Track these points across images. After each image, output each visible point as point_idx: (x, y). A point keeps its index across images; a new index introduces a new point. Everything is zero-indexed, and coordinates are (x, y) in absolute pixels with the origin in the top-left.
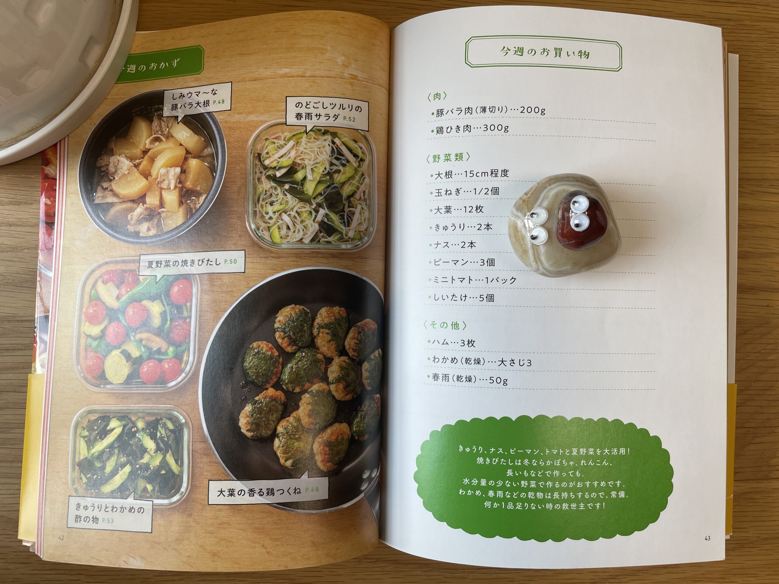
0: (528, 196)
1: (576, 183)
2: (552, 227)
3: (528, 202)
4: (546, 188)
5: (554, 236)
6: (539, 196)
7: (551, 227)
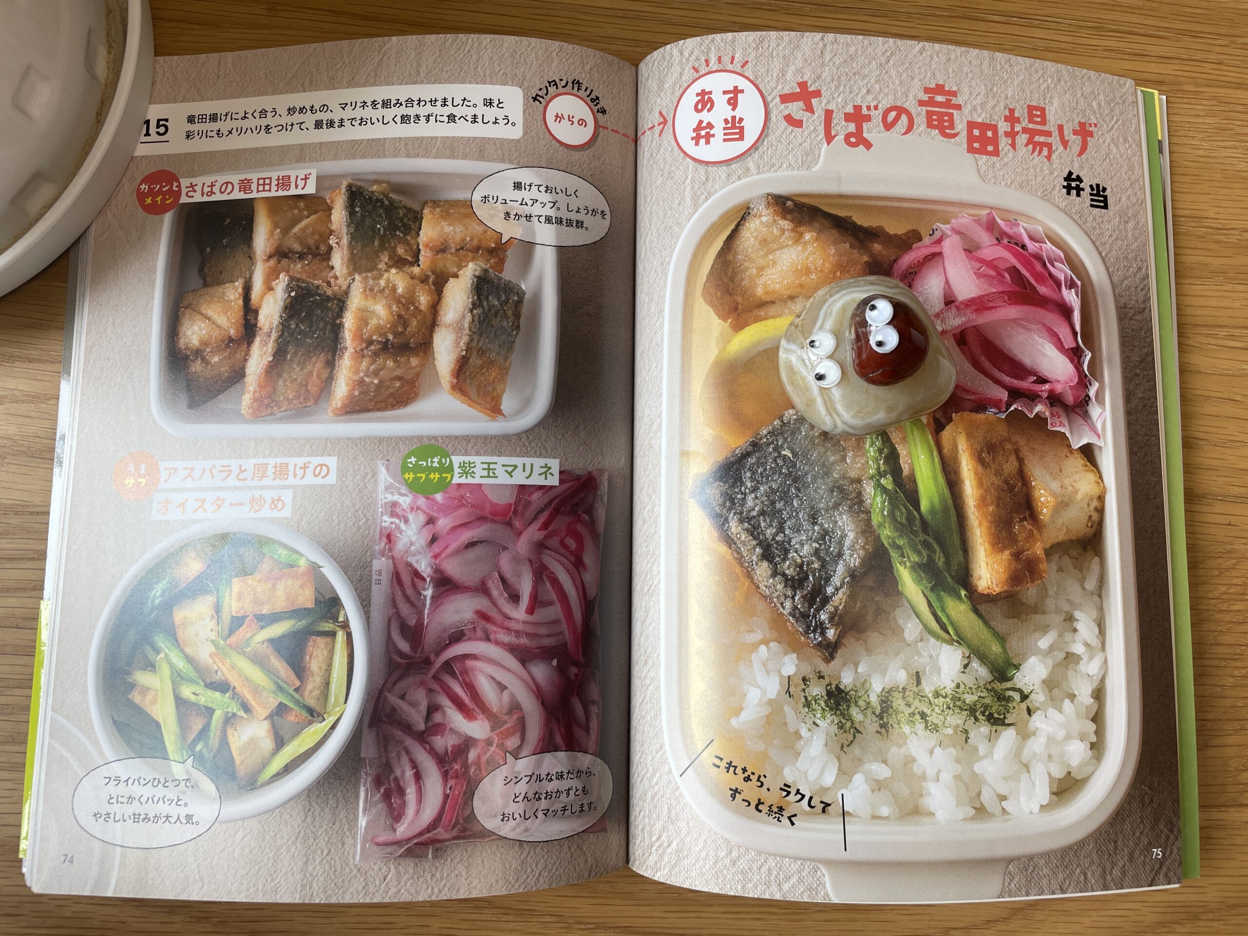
0: (802, 317)
1: (870, 287)
2: (846, 357)
3: (802, 326)
4: (825, 301)
5: (851, 370)
6: (819, 314)
7: (842, 357)
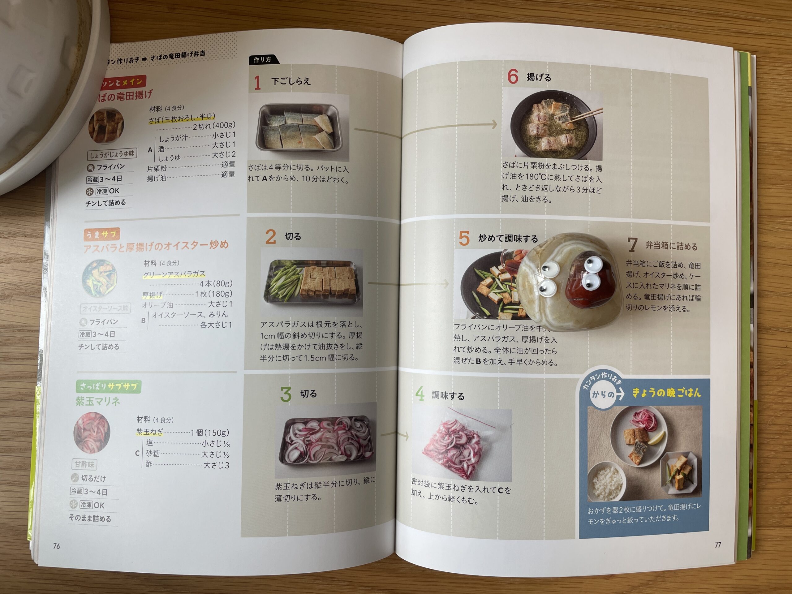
1: (590, 244)
2: (562, 282)
3: (541, 254)
4: (560, 243)
5: (563, 291)
7: (560, 282)
